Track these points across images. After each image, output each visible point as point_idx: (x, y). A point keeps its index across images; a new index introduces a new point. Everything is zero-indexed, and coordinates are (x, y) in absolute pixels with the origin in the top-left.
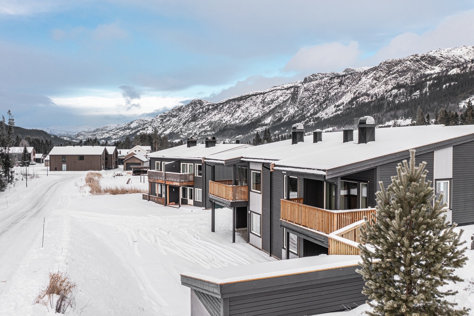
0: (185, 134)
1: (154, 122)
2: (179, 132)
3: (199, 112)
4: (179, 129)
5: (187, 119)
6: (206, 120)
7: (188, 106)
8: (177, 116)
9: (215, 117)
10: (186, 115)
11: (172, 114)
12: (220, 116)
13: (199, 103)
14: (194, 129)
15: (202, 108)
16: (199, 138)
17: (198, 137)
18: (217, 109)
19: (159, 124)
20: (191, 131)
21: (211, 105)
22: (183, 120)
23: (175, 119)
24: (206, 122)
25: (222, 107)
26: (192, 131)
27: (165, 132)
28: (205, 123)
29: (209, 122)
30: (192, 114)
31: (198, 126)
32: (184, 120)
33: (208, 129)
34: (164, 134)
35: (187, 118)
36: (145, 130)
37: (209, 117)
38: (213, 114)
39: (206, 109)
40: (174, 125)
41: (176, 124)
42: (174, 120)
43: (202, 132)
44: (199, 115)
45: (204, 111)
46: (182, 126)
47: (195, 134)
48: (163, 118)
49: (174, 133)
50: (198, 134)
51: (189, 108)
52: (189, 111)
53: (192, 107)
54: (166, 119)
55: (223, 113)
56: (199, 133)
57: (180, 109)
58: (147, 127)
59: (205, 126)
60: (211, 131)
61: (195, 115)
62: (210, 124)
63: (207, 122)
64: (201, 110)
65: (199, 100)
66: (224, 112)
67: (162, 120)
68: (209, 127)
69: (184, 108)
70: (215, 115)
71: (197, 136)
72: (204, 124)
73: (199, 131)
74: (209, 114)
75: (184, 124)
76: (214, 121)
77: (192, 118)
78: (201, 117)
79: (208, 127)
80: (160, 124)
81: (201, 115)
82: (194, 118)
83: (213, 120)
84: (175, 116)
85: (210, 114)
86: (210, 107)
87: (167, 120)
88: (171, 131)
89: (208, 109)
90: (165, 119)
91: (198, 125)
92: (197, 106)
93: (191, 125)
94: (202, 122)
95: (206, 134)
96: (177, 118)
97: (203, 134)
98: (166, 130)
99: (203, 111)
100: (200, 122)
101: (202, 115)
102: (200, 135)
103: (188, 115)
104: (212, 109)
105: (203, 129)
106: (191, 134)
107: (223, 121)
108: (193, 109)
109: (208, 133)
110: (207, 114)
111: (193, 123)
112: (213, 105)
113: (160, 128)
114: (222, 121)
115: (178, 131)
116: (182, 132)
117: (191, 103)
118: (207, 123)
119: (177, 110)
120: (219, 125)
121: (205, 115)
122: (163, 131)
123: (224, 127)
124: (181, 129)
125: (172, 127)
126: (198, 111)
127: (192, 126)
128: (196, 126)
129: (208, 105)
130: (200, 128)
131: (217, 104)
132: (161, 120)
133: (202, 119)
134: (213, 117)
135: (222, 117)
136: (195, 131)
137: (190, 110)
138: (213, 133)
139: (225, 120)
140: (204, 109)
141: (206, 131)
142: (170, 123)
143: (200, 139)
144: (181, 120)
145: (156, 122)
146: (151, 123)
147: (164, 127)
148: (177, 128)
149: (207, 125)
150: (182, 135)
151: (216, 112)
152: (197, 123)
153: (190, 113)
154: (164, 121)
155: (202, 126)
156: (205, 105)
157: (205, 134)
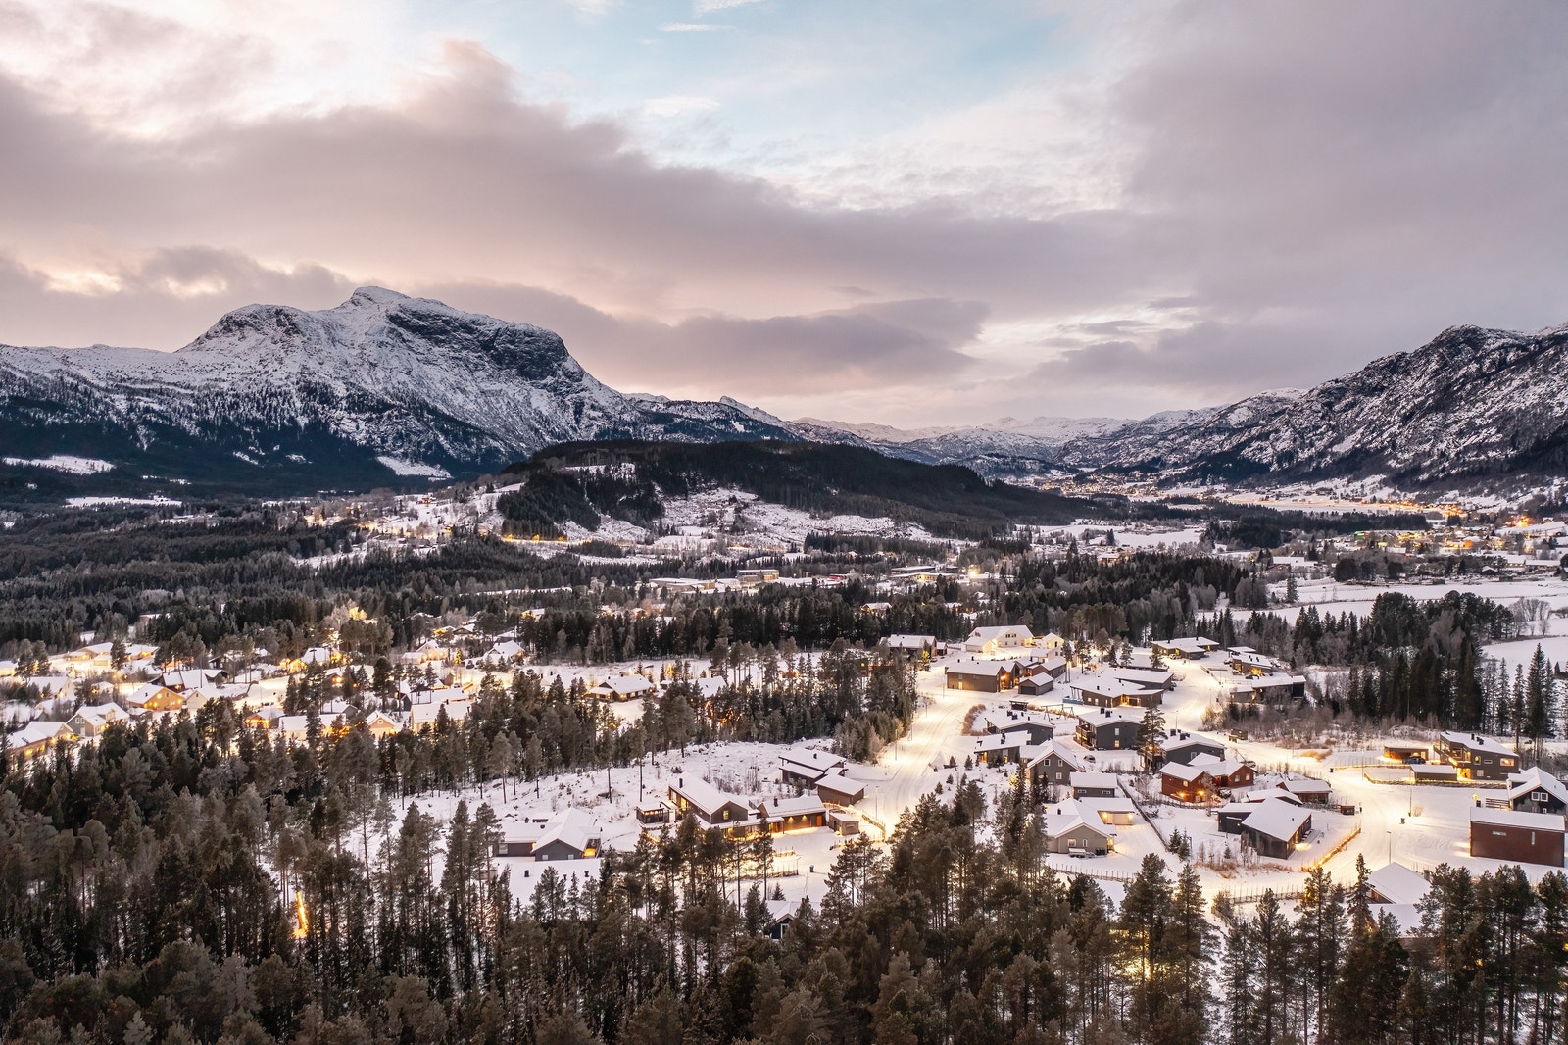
0: (1407, 456)
1: (1301, 411)
2: (1385, 448)
3: (1464, 376)
4: (1385, 436)
5: (1416, 401)
6: (1486, 407)
7: (1424, 353)
8: (1382, 389)
9: (1523, 394)
10: (1415, 386)
11: (1364, 384)
12: (1542, 389)
13: (1469, 342)
14: (1437, 437)
15: (1479, 360)
16: (1454, 472)
17: (1453, 466)
18: (1534, 363)
19: (1316, 420)
20: (1427, 447)
21: (1513, 346)
22: (1403, 403)
23: (1376, 401)
24: (1486, 414)
25: (1555, 354)
26: (1433, 446)
27: (1335, 448)
28: (1481, 415)
29: (1497, 412)
30: (1438, 381)
31: (1455, 429)
32: (1405, 406)
33: (1493, 439)
34: (1333, 454)
35: (1419, 396)
36: (1267, 439)
37: (1499, 396)
38: (1515, 384)
39: (1493, 362)
40: (1372, 422)
41: (1378, 419)
42: (1370, 405)
43: (1467, 449)
44: (1464, 385)
45: (1484, 368)
46: (1396, 427)
47: (1442, 455)
48: (1332, 399)
49: (1368, 451)
50: (1453, 455)
51: (1428, 362)
52: (1429, 370)
53: (1442, 357)
54: (1344, 402)
55: (1557, 378)
56: (1457, 454)
57: (1397, 366)
58: (1277, 431)
59: (1481, 427)
60: (1501, 445)
61: (1450, 386)
62: (1503, 420)
63: (1491, 411)
64: (1474, 367)
65: (1467, 331)
66: (1563, 374)
67: (1330, 405)
68: (1498, 432)
69: (1408, 363)
70: (1525, 386)
71: (1447, 464)
72: (1478, 421)
73: (1456, 447)
74: (1499, 385)
75: (1406, 418)
76: (1520, 409)
77: (1437, 396)
78: (1468, 394)
79: (1493, 430)
80: (1323, 418)
81: (1469, 387)
82: (1445, 399)
83: (1513, 406)
84: (1375, 389)
85: (1504, 383)
86: (1511, 356)
87: (1346, 405)
88: (1360, 442)
89: (1502, 364)
90: (1339, 400)
91: (1455, 422)
92: (1459, 352)
93: (1428, 423)
94: (1471, 414)
95: (1483, 457)
96: (1383, 396)
97: (1471, 457)
98: (1339, 440)
99: (1479, 369)
100: (1465, 415)
101: (1474, 388)
102: (1459, 458)
103: (1424, 386)
104: (1516, 362)
105: (1474, 439)
106: (1429, 454)
107: (1557, 409)
108: (1444, 364)
109: (1490, 454)
110: (1491, 384)
111: (1437, 417)
112: (1524, 348)
113: (1322, 434)
114: (1551, 408)
115: (1382, 442)
116: (1394, 446)
117: (1438, 343)
118: (1490, 417)
119: (1383, 368)
120: (1536, 424)
121: (1486, 388)
122: (1331, 445)
123: (1555, 433)
124: (1394, 436)
125: (1361, 430)
126: (1463, 372)
127: (1432, 429)
128: (1448, 426)
129: (1502, 347)
130: (1461, 434)
131: (1538, 342)
132: (1324, 405)
133: (1473, 404)
134: (1516, 395)
135: (1553, 395)
136: (1442, 446)
137: (1434, 366)
138: (1511, 452)
139: (1561, 404)
140: (1487, 362)
141: (1481, 447)
142: (1357, 416)
143: (1458, 474)
144: (1396, 402)
145: (1308, 411)
146: (1290, 415)
147: (1333, 428)
148: (1380, 435)
149: (1487, 426)
150: (1395, 457)
151: (1527, 375)
152: (1452, 417)
153: (1430, 379)
154: (1336, 407)
155: (1472, 428)
156: (1492, 347)
157: (1477, 456)
